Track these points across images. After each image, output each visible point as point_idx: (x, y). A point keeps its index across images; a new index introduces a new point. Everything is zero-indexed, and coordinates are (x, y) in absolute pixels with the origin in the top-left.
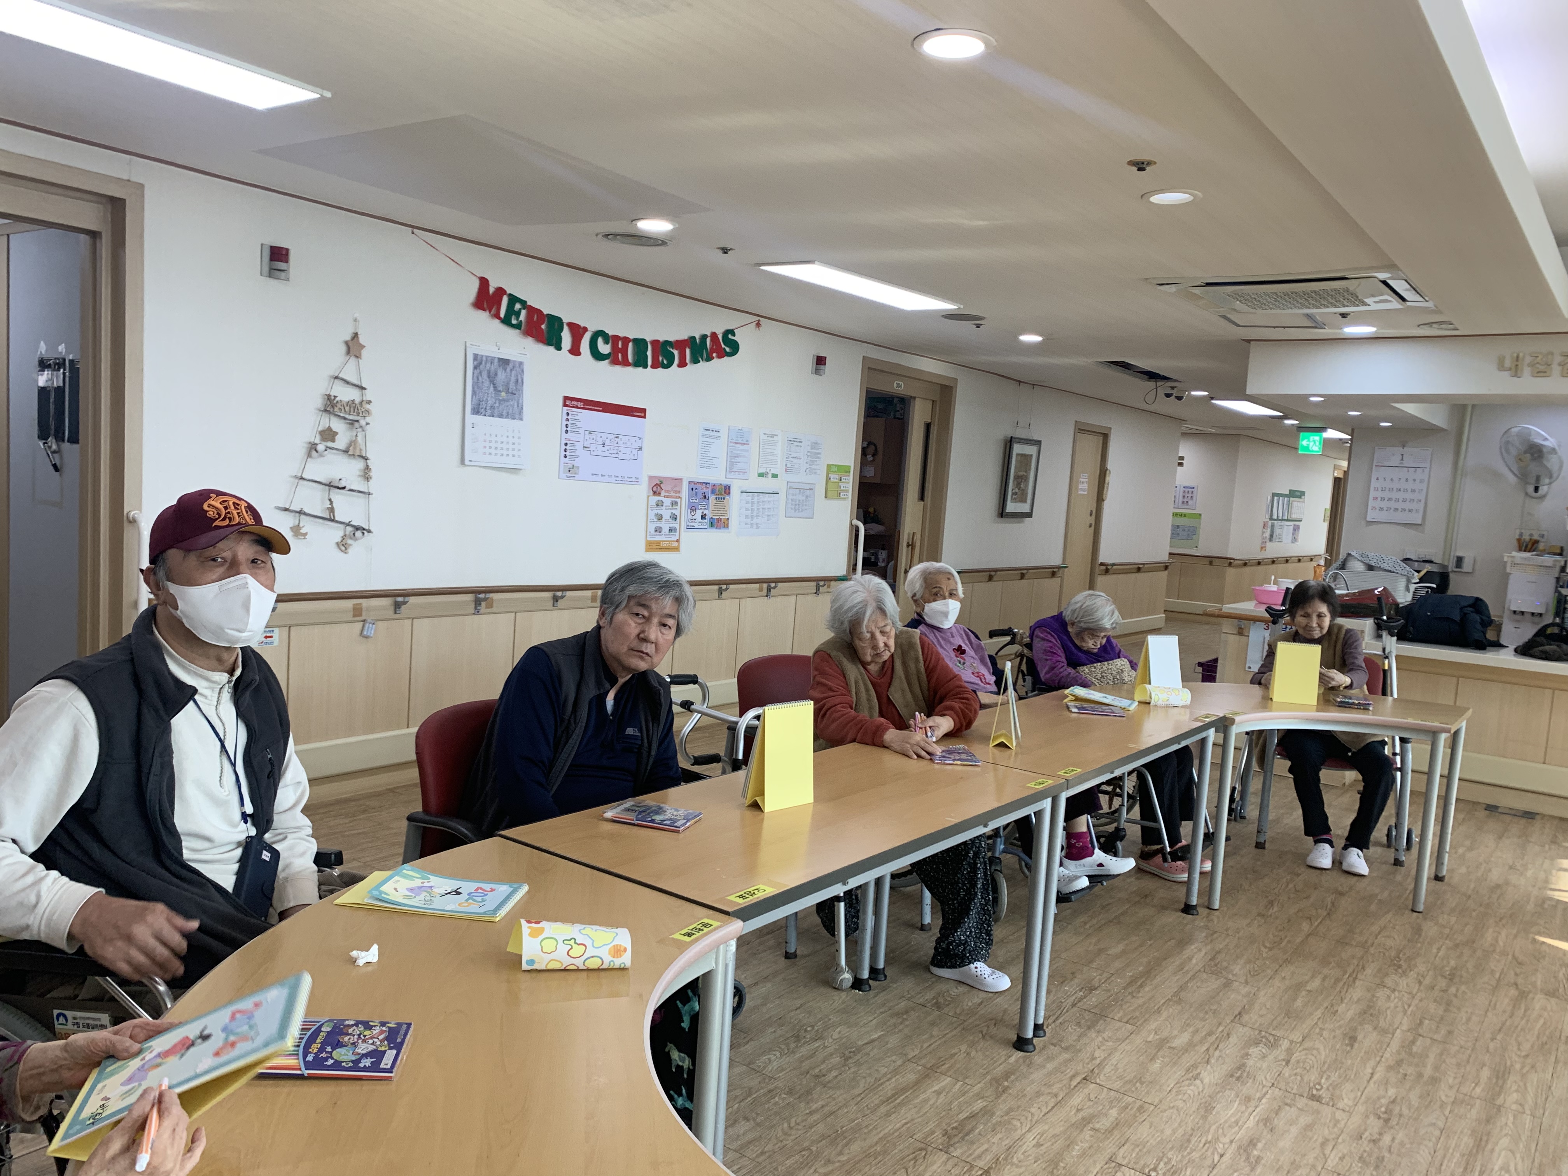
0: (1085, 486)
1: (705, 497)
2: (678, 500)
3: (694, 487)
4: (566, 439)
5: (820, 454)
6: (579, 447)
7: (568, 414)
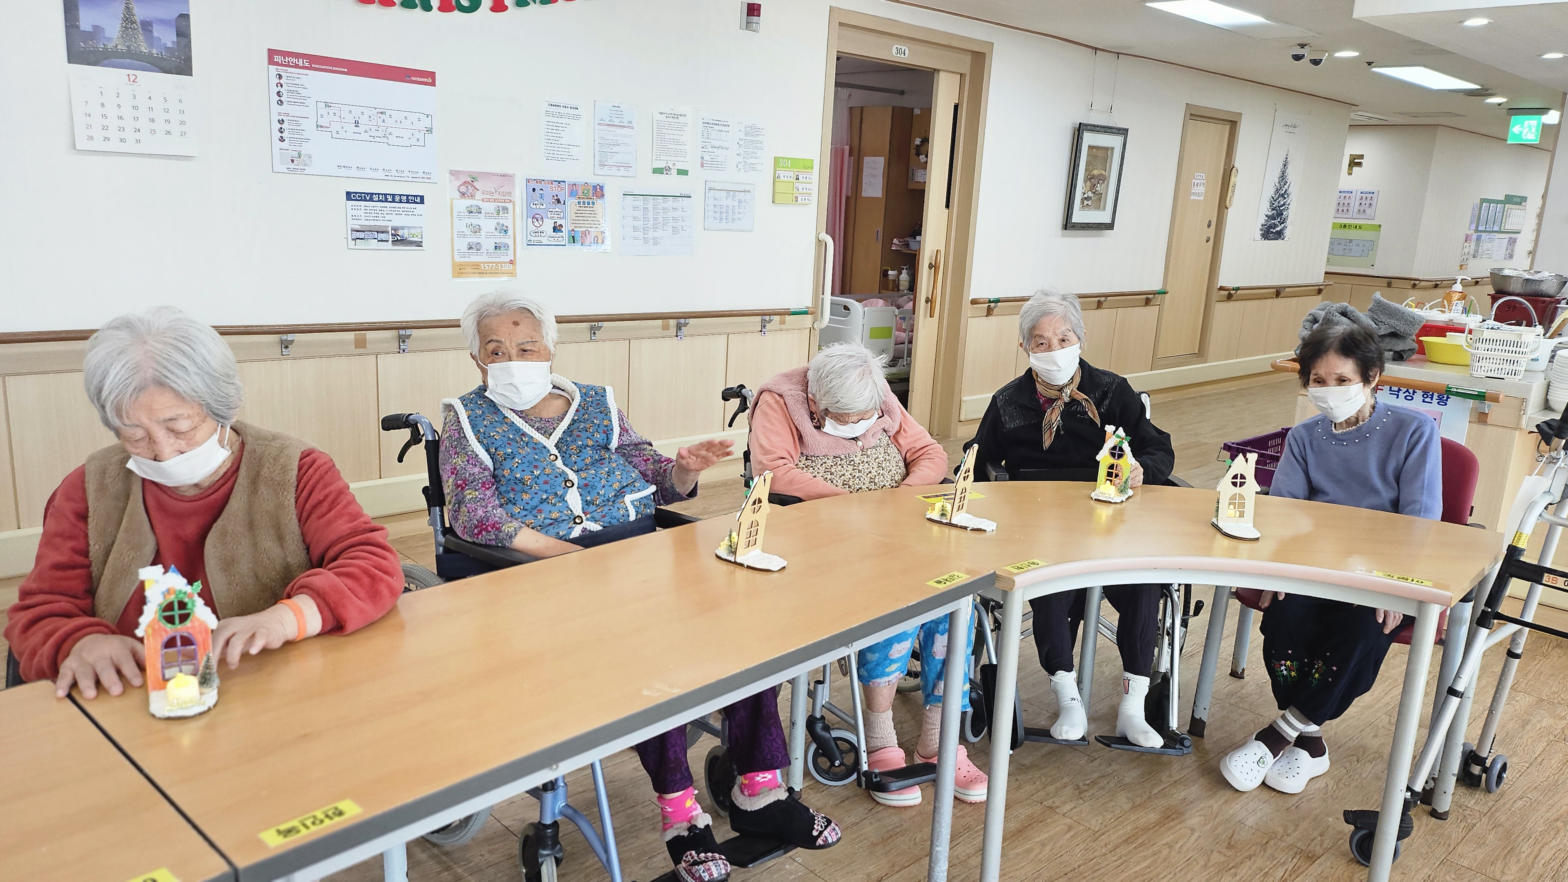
0: (1201, 189)
1: (559, 201)
2: (510, 206)
3: (535, 187)
4: (280, 115)
5: (761, 142)
6: (308, 126)
7: (280, 77)
